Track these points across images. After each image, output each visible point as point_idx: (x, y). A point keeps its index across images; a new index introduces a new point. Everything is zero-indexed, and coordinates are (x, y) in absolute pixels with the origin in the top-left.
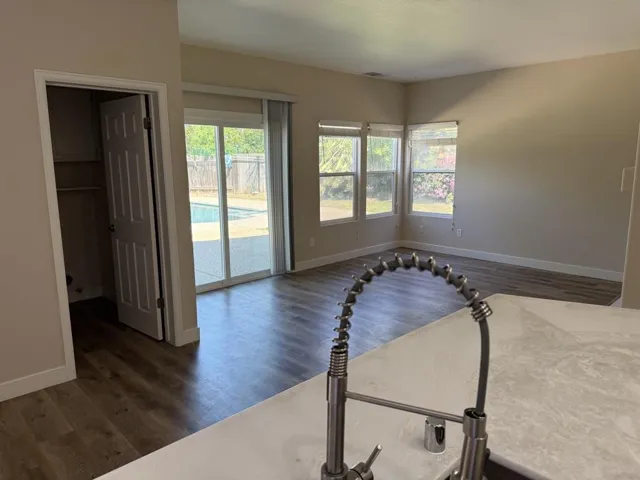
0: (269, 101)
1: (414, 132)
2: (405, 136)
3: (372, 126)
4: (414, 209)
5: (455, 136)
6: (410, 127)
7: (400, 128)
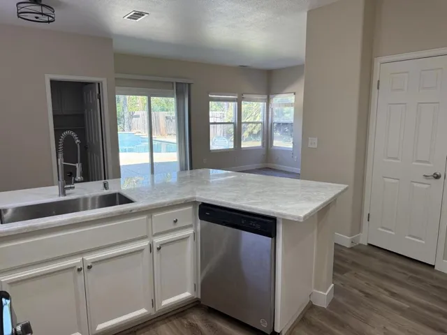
0: (177, 83)
1: (274, 99)
2: (268, 101)
3: (244, 96)
4: (274, 145)
5: (293, 101)
6: (271, 96)
7: (265, 97)
